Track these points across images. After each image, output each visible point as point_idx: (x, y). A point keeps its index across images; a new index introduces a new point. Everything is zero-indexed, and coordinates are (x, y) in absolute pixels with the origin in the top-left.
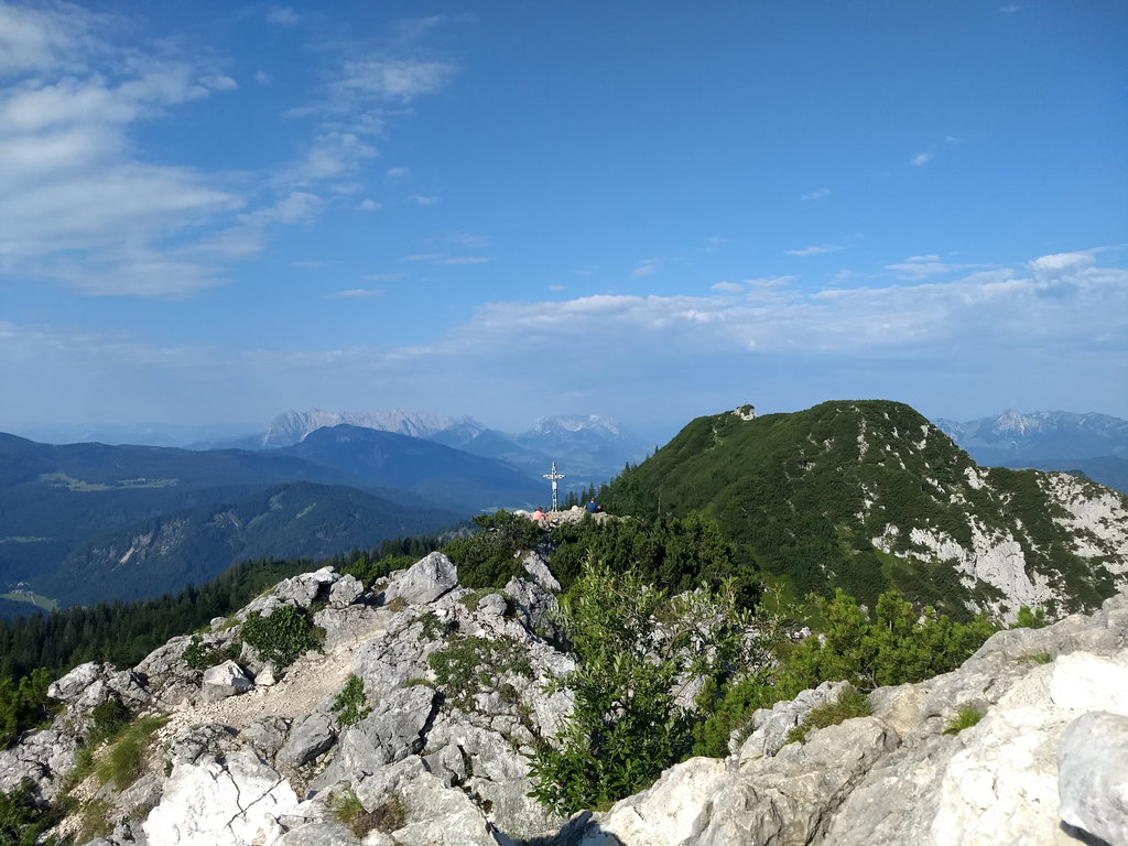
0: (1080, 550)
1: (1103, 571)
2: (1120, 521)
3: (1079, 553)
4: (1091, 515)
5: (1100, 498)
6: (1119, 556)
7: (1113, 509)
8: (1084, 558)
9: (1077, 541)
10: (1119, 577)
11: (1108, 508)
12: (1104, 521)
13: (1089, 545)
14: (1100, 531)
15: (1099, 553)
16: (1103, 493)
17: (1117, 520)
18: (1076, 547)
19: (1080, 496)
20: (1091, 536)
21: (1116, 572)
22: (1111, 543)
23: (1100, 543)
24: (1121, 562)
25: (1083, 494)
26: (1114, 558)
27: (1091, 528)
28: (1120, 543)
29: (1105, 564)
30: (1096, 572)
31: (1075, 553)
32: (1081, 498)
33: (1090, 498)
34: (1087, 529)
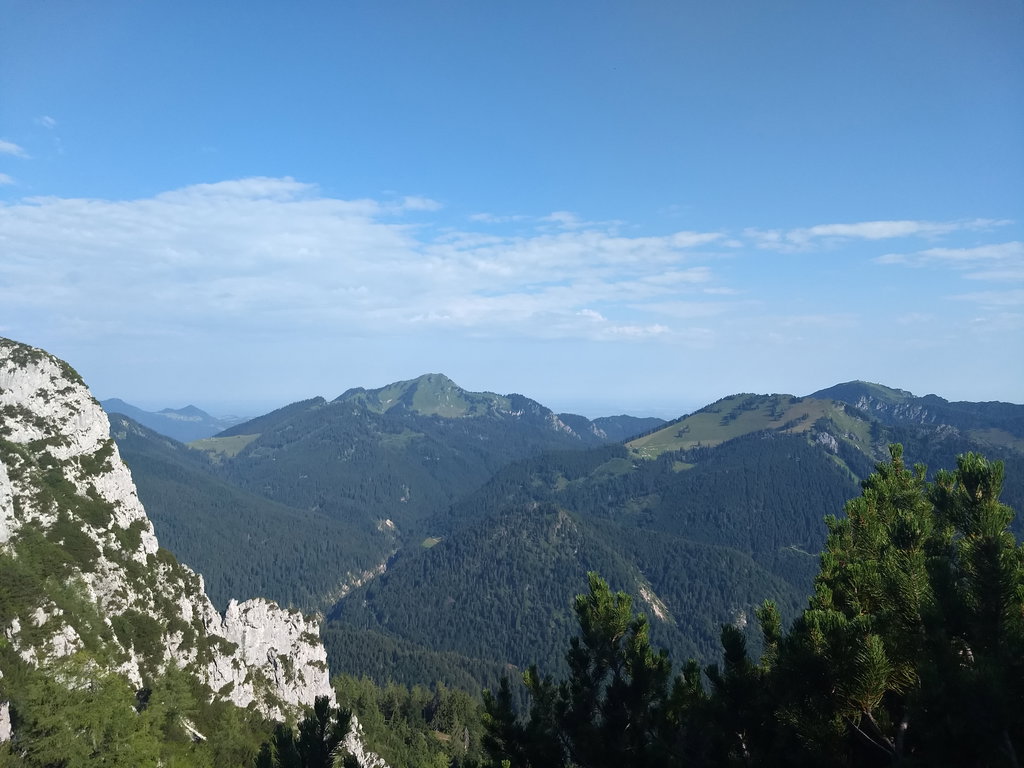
0: (14, 434)
1: (48, 458)
2: (62, 392)
3: (13, 438)
4: (26, 387)
5: (36, 363)
6: (65, 437)
7: (53, 379)
8: (20, 444)
9: (9, 422)
10: (67, 463)
11: (47, 377)
12: (43, 393)
13: (26, 426)
14: (39, 408)
15: (38, 434)
16: (40, 357)
17: (58, 391)
18: (8, 431)
19: (9, 362)
20: (27, 415)
21: (64, 457)
22: (54, 421)
23: (40, 423)
24: (68, 445)
25: (13, 360)
26: (59, 440)
27: (25, 405)
28: (64, 420)
29: (50, 448)
30: (39, 460)
31: (7, 438)
32: (11, 364)
33: (23, 364)
34: (20, 406)
